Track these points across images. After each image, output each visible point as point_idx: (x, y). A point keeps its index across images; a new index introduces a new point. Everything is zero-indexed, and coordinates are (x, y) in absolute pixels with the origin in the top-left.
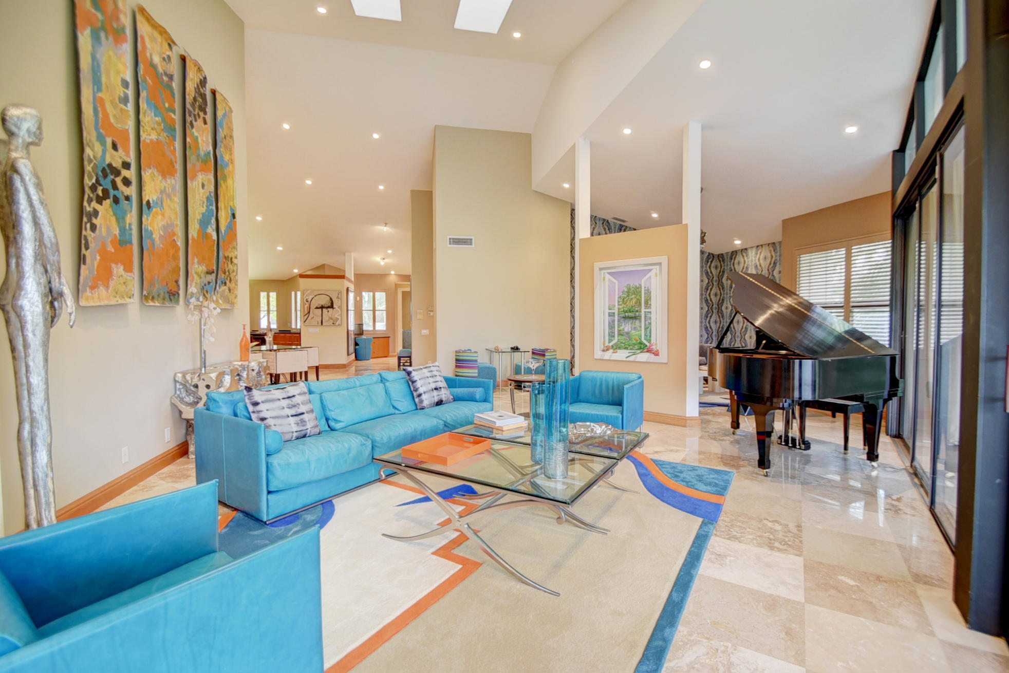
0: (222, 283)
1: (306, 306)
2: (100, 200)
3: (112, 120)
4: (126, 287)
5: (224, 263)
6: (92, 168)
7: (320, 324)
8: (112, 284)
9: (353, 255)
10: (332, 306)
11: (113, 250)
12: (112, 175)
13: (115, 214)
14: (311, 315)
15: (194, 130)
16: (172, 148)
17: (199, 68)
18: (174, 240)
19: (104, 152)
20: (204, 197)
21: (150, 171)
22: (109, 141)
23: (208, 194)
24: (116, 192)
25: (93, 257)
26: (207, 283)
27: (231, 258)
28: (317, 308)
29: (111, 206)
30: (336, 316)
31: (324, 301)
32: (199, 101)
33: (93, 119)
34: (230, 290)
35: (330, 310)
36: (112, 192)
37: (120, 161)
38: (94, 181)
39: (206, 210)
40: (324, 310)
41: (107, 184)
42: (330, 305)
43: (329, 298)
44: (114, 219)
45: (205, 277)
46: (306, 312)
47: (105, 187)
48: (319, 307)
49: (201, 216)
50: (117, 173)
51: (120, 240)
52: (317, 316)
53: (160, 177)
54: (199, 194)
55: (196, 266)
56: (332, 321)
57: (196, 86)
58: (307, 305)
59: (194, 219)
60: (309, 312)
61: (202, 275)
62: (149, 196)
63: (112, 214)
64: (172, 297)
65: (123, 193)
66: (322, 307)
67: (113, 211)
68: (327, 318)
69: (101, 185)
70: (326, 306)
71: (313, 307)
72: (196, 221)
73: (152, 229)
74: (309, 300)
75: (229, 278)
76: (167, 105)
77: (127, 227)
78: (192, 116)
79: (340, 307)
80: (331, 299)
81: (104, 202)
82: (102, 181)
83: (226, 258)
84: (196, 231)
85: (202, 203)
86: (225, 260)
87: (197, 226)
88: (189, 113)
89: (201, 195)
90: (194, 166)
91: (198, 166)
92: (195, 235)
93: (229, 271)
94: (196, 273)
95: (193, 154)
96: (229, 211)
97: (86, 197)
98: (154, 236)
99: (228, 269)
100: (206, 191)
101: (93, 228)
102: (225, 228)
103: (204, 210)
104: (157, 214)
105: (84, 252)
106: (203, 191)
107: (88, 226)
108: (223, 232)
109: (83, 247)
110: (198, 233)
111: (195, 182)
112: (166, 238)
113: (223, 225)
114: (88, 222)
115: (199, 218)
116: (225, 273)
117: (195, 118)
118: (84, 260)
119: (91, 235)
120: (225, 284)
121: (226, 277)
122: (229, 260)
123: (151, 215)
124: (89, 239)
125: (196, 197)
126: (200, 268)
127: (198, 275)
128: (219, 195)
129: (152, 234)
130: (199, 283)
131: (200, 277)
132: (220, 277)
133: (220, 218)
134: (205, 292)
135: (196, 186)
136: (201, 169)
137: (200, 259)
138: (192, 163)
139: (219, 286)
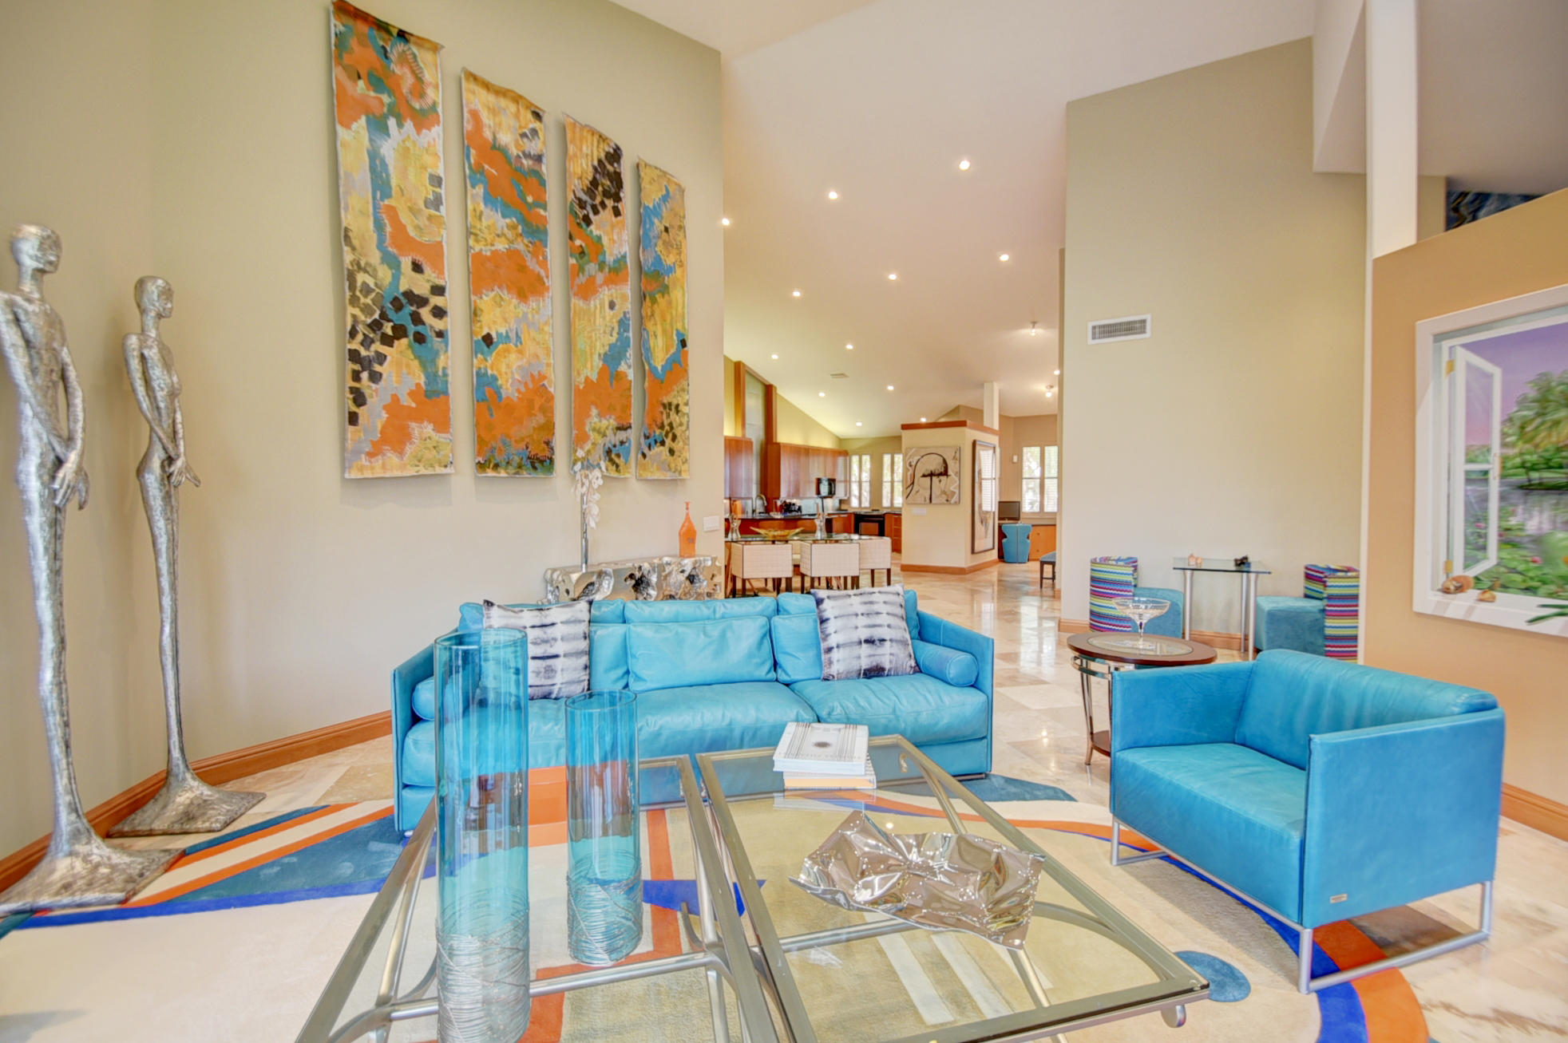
0: (656, 442)
1: (909, 473)
2: (388, 341)
3: (412, 232)
4: (438, 452)
5: (662, 413)
6: (372, 300)
7: (928, 500)
8: (409, 449)
9: (996, 387)
10: (945, 473)
11: (413, 405)
12: (412, 305)
13: (418, 357)
14: (916, 487)
15: (592, 227)
16: (541, 258)
17: (600, 136)
18: (544, 385)
19: (396, 278)
20: (614, 320)
21: (492, 294)
22: (406, 263)
23: (622, 315)
24: (420, 328)
25: (374, 415)
26: (618, 443)
27: (677, 406)
28: (924, 476)
29: (410, 346)
30: (952, 489)
31: (934, 464)
32: (603, 185)
33: (375, 236)
34: (672, 452)
35: (943, 478)
36: (412, 329)
37: (428, 286)
38: (376, 316)
39: (617, 340)
40: (934, 478)
41: (403, 318)
42: (943, 470)
43: (941, 460)
44: (416, 363)
45: (615, 435)
46: (909, 482)
47: (398, 323)
48: (926, 473)
49: (607, 348)
50: (422, 302)
51: (426, 391)
52: (924, 489)
53: (515, 301)
54: (604, 318)
55: (596, 420)
56: (945, 497)
57: (596, 163)
58: (911, 472)
59: (591, 354)
60: (913, 483)
61: (609, 433)
62: (490, 328)
63: (412, 357)
64: (537, 465)
65: (432, 327)
66: (931, 475)
67: (413, 352)
68: (938, 493)
69: (389, 321)
70: (937, 472)
71: (918, 474)
72: (596, 357)
73: (495, 373)
74: (913, 464)
75: (670, 435)
76: (530, 199)
77: (440, 373)
78: (589, 208)
79: (959, 474)
80: (945, 462)
81: (396, 343)
82: (391, 314)
83: (664, 406)
84: (596, 371)
85: (608, 330)
86: (662, 409)
87: (598, 363)
88: (582, 204)
89: (608, 319)
90: (591, 280)
91: (600, 278)
92: (594, 377)
93: (671, 425)
94: (594, 430)
95: (590, 261)
96: (675, 337)
97: (360, 337)
98: (500, 382)
99: (669, 421)
100: (618, 312)
101: (375, 377)
102: (663, 363)
103: (613, 340)
104: (508, 351)
105: (354, 409)
106: (612, 313)
107: (365, 375)
108: (660, 368)
109: (350, 403)
110: (599, 373)
111: (594, 303)
112: (526, 383)
113: (659, 360)
114: (363, 370)
115: (602, 352)
116: (662, 427)
117: (596, 212)
118: (353, 419)
119: (369, 387)
120: (663, 443)
121: (664, 433)
122: (673, 408)
123: (494, 354)
124: (367, 392)
125: (597, 322)
126: (605, 423)
127: (599, 432)
128: (653, 315)
129: (497, 379)
130: (601, 443)
131: (604, 435)
132: (653, 434)
133: (654, 347)
134: (613, 456)
135: (596, 308)
136: (606, 281)
137: (604, 410)
138: (587, 275)
139: (650, 446)
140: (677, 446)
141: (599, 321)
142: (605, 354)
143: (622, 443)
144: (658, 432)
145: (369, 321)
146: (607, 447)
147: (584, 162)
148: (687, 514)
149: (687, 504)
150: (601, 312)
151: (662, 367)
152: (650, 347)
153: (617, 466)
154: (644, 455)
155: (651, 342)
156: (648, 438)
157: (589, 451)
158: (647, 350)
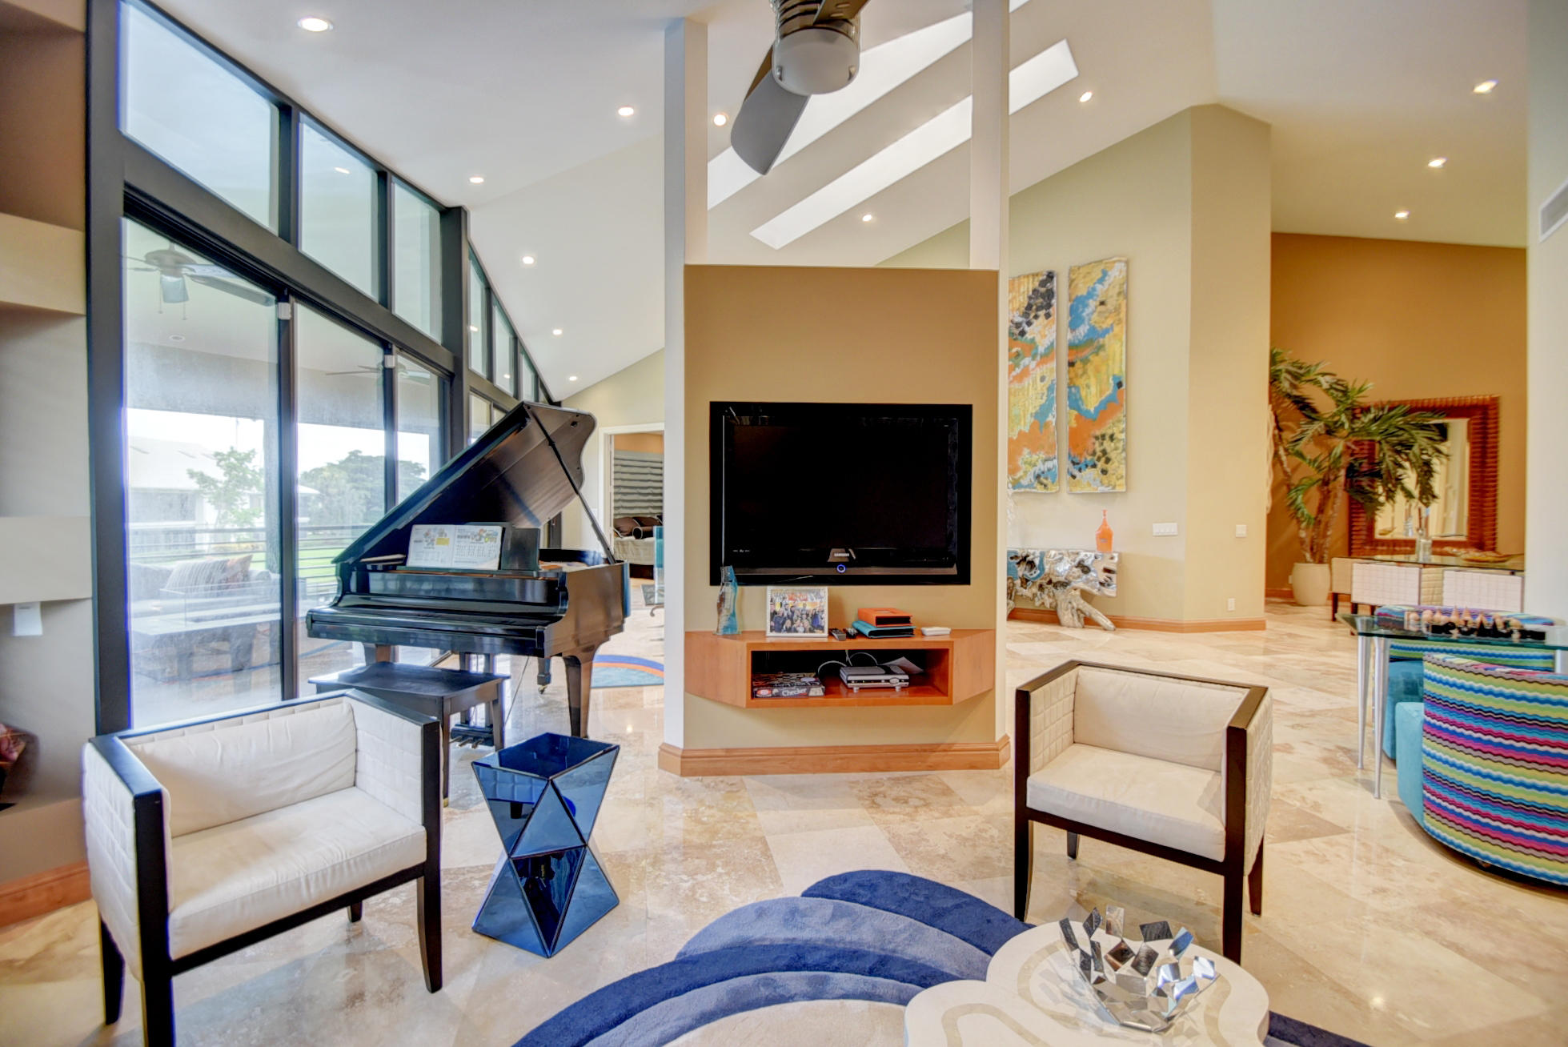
0: (1087, 466)
5: (1094, 444)
15: (1027, 336)
17: (1038, 273)
20: (1044, 388)
23: (1052, 383)
26: (1046, 470)
27: (1112, 436)
32: (1036, 305)
34: (1104, 472)
39: (1046, 401)
45: (1044, 464)
49: (1038, 408)
54: (1036, 389)
55: (1027, 456)
57: (1031, 293)
59: (1025, 415)
61: (1040, 464)
72: (1028, 416)
75: (1103, 459)
78: (1024, 325)
83: (1097, 438)
84: (1029, 425)
85: (1039, 396)
86: (1094, 440)
87: (1030, 420)
88: (1018, 325)
89: (1039, 388)
90: (1026, 368)
91: (1033, 364)
92: (1026, 429)
93: (1104, 452)
94: (1025, 463)
95: (1024, 357)
96: (1111, 382)
99: (1102, 448)
100: (1047, 382)
102: (1097, 405)
103: (1043, 401)
106: (1042, 384)
108: (1092, 410)
110: (1031, 426)
111: (1027, 381)
113: (1092, 400)
115: (1034, 411)
116: (1094, 453)
117: (1029, 324)
120: (1094, 466)
121: (1096, 458)
122: (1107, 437)
125: (1030, 394)
126: (1035, 457)
127: (1030, 464)
128: (1085, 372)
130: (1032, 471)
131: (1035, 465)
132: (1083, 460)
133: (1086, 396)
134: (1042, 479)
135: (1029, 384)
136: (1038, 365)
137: (1034, 451)
138: (1022, 367)
139: (1080, 470)
140: (1109, 467)
141: (1031, 392)
142: (1036, 413)
143: (1049, 470)
144: (1089, 458)
146: (1036, 473)
147: (1021, 297)
148: (1105, 521)
149: (1105, 511)
150: (1033, 386)
151: (1096, 408)
152: (1081, 398)
153: (1045, 486)
154: (1074, 477)
155: (1083, 393)
156: (1078, 464)
157: (1021, 477)
158: (1076, 400)
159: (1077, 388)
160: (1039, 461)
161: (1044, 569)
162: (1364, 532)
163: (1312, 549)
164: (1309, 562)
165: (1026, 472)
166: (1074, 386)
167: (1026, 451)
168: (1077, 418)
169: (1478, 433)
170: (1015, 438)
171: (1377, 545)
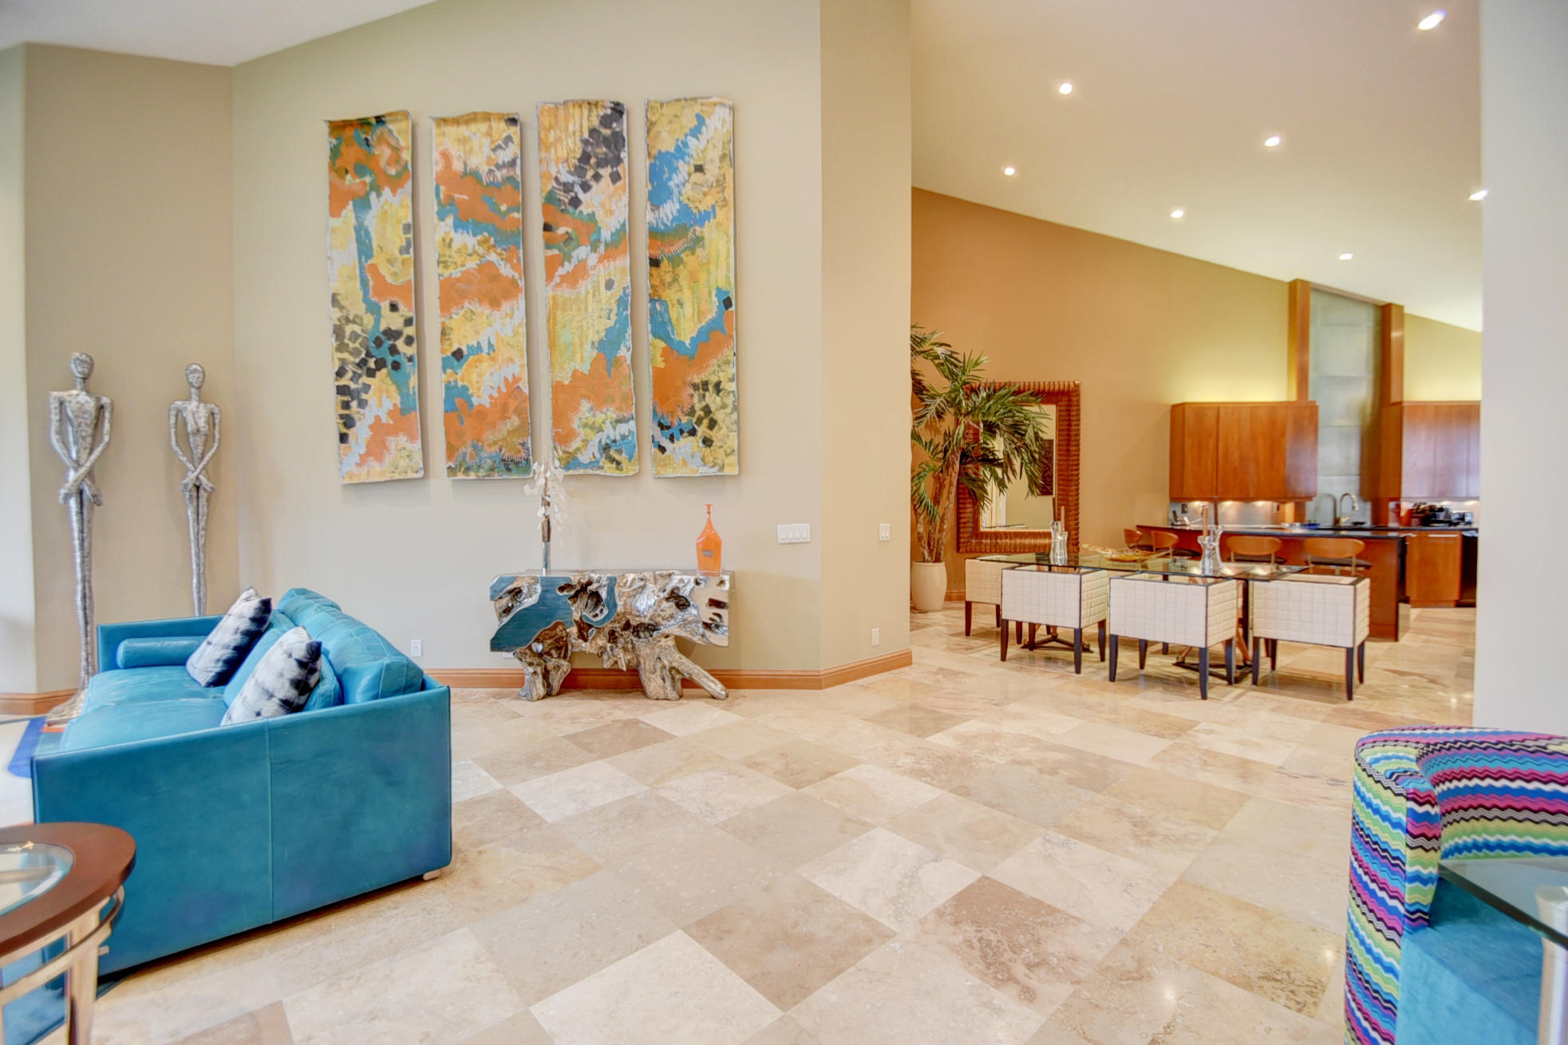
0: (682, 432)
2: (371, 373)
3: (389, 279)
4: (411, 460)
5: (692, 396)
6: (360, 344)
8: (387, 459)
11: (391, 422)
12: (389, 340)
13: (396, 383)
15: (582, 208)
16: (515, 261)
17: (589, 104)
18: (519, 387)
19: (377, 321)
20: (612, 301)
21: (462, 312)
22: (385, 306)
23: (621, 293)
24: (396, 358)
25: (361, 433)
26: (618, 438)
27: (717, 386)
29: (389, 374)
32: (596, 156)
33: (361, 292)
34: (707, 442)
36: (390, 359)
37: (402, 321)
38: (363, 355)
39: (616, 323)
41: (383, 352)
44: (393, 387)
45: (614, 428)
47: (379, 357)
49: (603, 334)
50: (397, 334)
51: (400, 409)
53: (487, 311)
54: (599, 301)
55: (588, 415)
57: (586, 135)
59: (582, 345)
61: (608, 427)
62: (460, 344)
63: (390, 382)
64: (511, 466)
65: (405, 354)
67: (391, 380)
69: (372, 357)
72: (588, 347)
73: (466, 383)
75: (706, 422)
76: (503, 208)
77: (411, 393)
78: (577, 189)
81: (378, 374)
82: (374, 352)
83: (695, 387)
84: (588, 362)
85: (604, 314)
86: (692, 391)
87: (590, 353)
88: (567, 187)
89: (604, 302)
90: (582, 263)
91: (593, 259)
92: (585, 368)
93: (707, 410)
94: (585, 426)
95: (579, 245)
96: (715, 299)
97: (350, 375)
98: (471, 391)
99: (704, 404)
100: (617, 292)
101: (362, 404)
102: (694, 334)
103: (611, 323)
104: (480, 361)
105: (344, 430)
106: (609, 293)
107: (354, 404)
108: (687, 342)
109: (341, 426)
110: (592, 364)
111: (584, 286)
112: (499, 388)
113: (686, 330)
114: (353, 399)
115: (596, 339)
116: (692, 412)
117: (586, 187)
118: (343, 438)
119: (358, 412)
120: (693, 432)
121: (694, 420)
122: (710, 388)
123: (464, 367)
124: (356, 417)
125: (590, 309)
126: (600, 417)
127: (592, 427)
128: (675, 279)
129: (468, 389)
130: (596, 439)
131: (600, 430)
132: (676, 423)
133: (678, 319)
134: (612, 452)
135: (588, 293)
136: (601, 260)
137: (599, 403)
138: (574, 261)
139: (672, 439)
140: (713, 434)
141: (592, 305)
142: (601, 341)
143: (623, 437)
144: (685, 420)
145: (357, 360)
146: (603, 443)
147: (570, 142)
148: (709, 521)
149: (709, 506)
150: (594, 296)
151: (692, 339)
152: (670, 320)
153: (618, 463)
154: (662, 449)
155: (673, 314)
156: (668, 428)
157: (578, 449)
158: (664, 324)
159: (664, 303)
160: (608, 422)
161: (615, 605)
162: (971, 525)
163: (929, 545)
164: (928, 561)
165: (586, 442)
166: (660, 300)
167: (585, 405)
168: (665, 353)
169: (1063, 420)
170: (566, 382)
171: (982, 538)
